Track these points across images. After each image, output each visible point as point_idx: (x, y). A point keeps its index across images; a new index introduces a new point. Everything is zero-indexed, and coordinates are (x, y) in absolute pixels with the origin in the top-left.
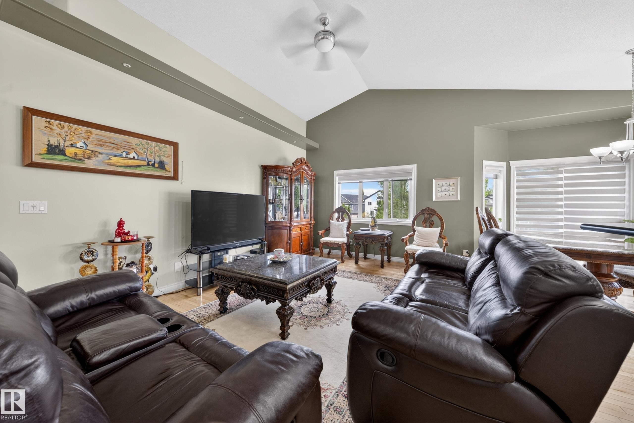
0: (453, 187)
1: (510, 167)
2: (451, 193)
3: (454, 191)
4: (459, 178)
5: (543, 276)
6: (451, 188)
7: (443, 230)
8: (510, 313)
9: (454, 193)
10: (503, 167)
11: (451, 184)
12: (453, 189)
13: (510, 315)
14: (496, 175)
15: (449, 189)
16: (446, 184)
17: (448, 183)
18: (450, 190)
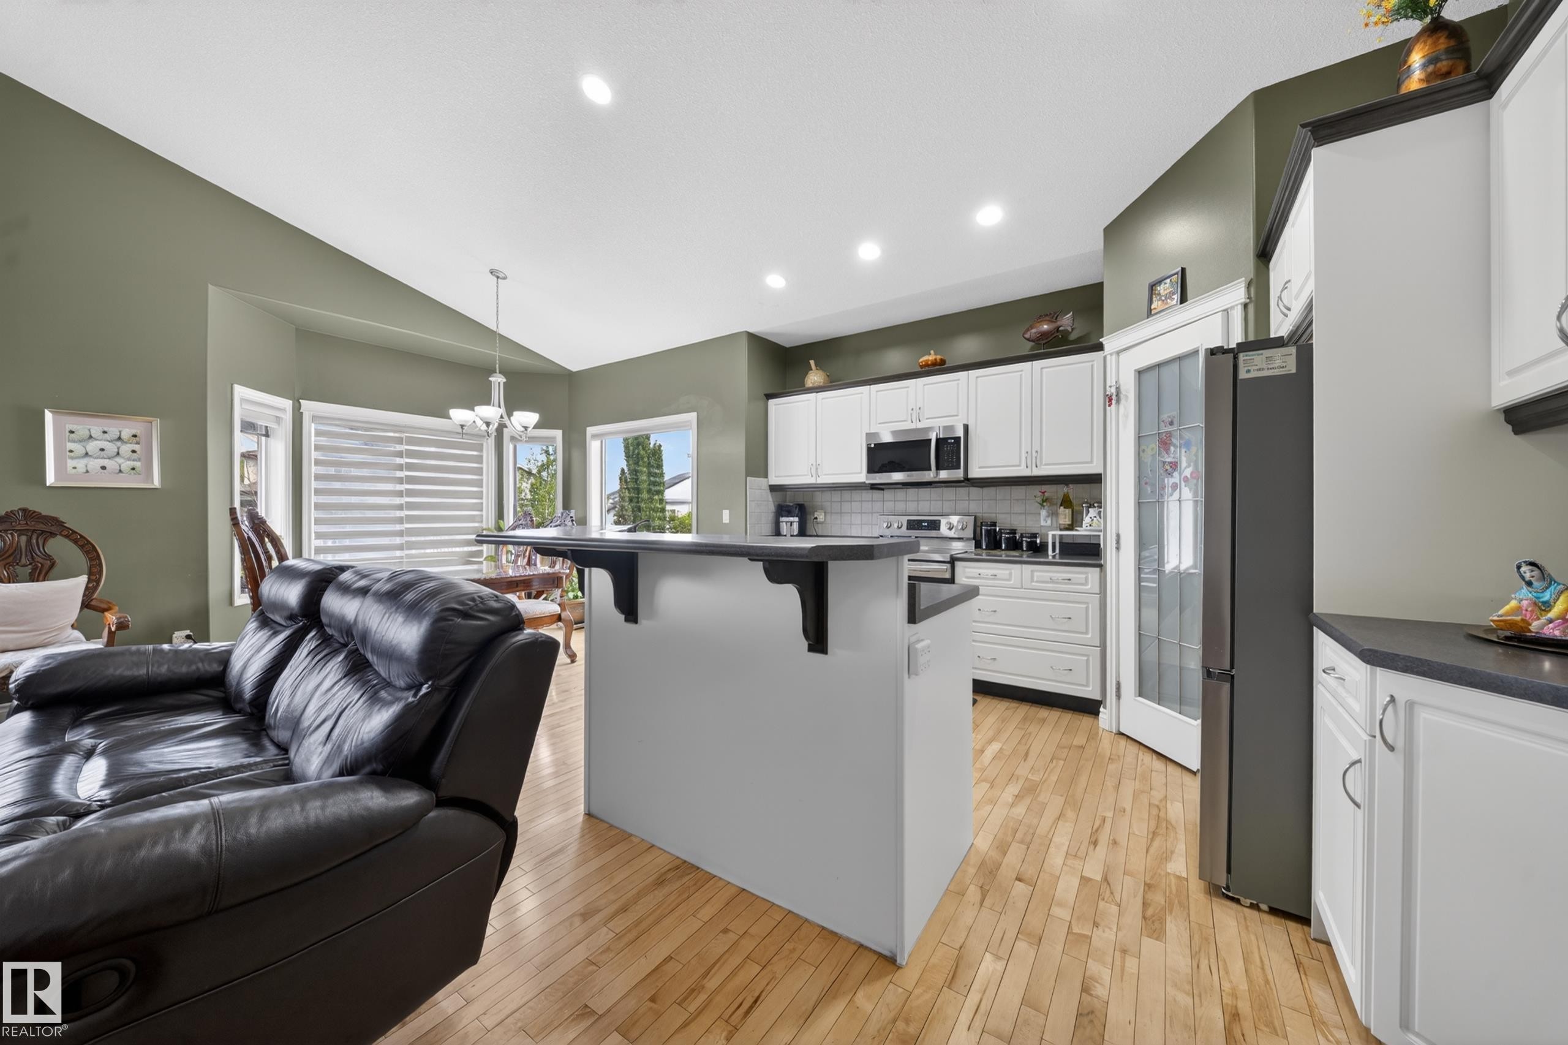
0: (136, 447)
1: (302, 413)
2: (126, 465)
3: (139, 460)
4: (156, 423)
5: (462, 619)
6: (126, 449)
7: (98, 582)
8: (413, 699)
9: (137, 464)
10: (283, 410)
11: (126, 434)
12: (134, 451)
13: (416, 702)
14: (266, 427)
15: (116, 450)
16: (105, 432)
17: (114, 432)
18: (120, 453)
